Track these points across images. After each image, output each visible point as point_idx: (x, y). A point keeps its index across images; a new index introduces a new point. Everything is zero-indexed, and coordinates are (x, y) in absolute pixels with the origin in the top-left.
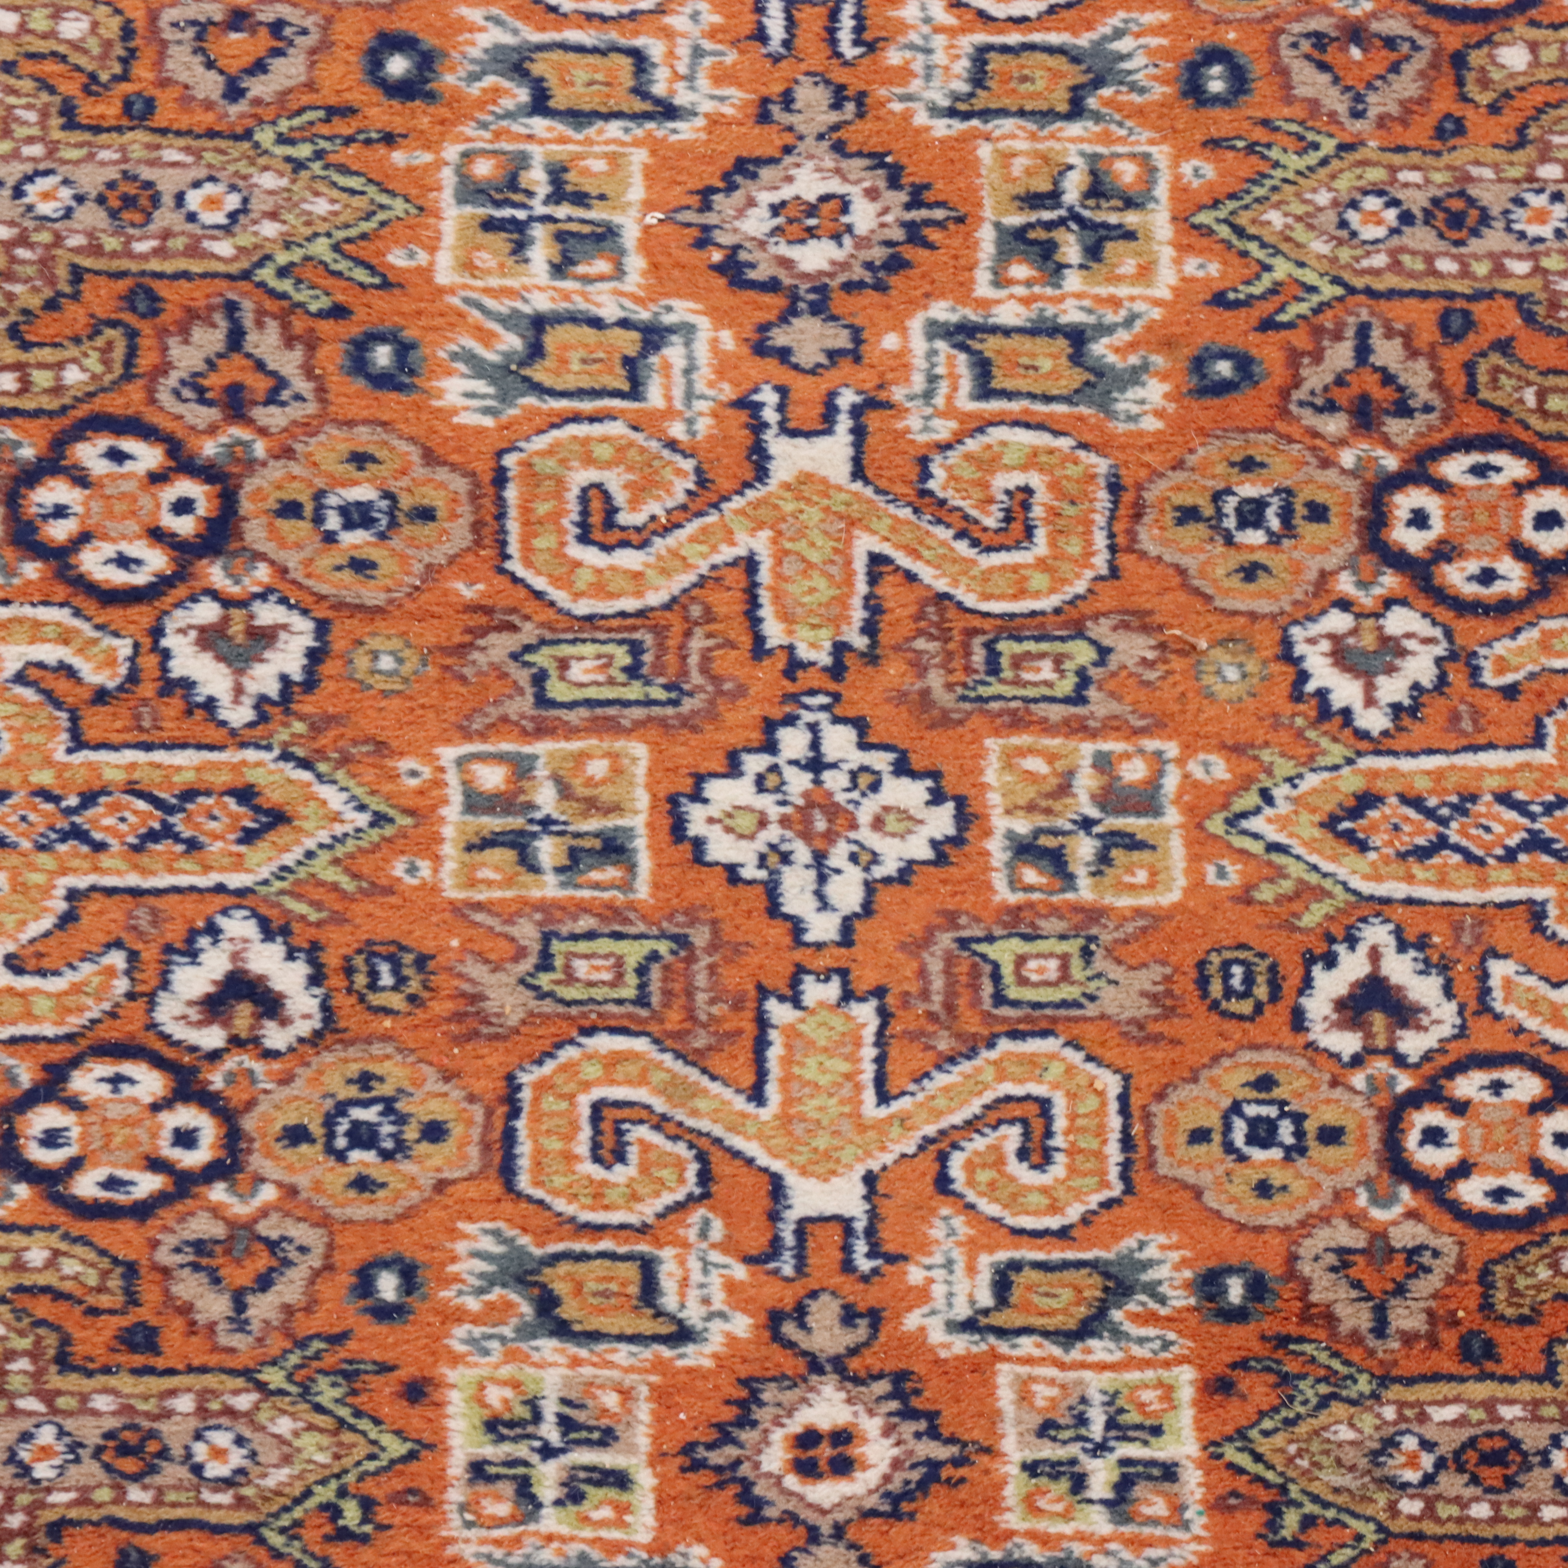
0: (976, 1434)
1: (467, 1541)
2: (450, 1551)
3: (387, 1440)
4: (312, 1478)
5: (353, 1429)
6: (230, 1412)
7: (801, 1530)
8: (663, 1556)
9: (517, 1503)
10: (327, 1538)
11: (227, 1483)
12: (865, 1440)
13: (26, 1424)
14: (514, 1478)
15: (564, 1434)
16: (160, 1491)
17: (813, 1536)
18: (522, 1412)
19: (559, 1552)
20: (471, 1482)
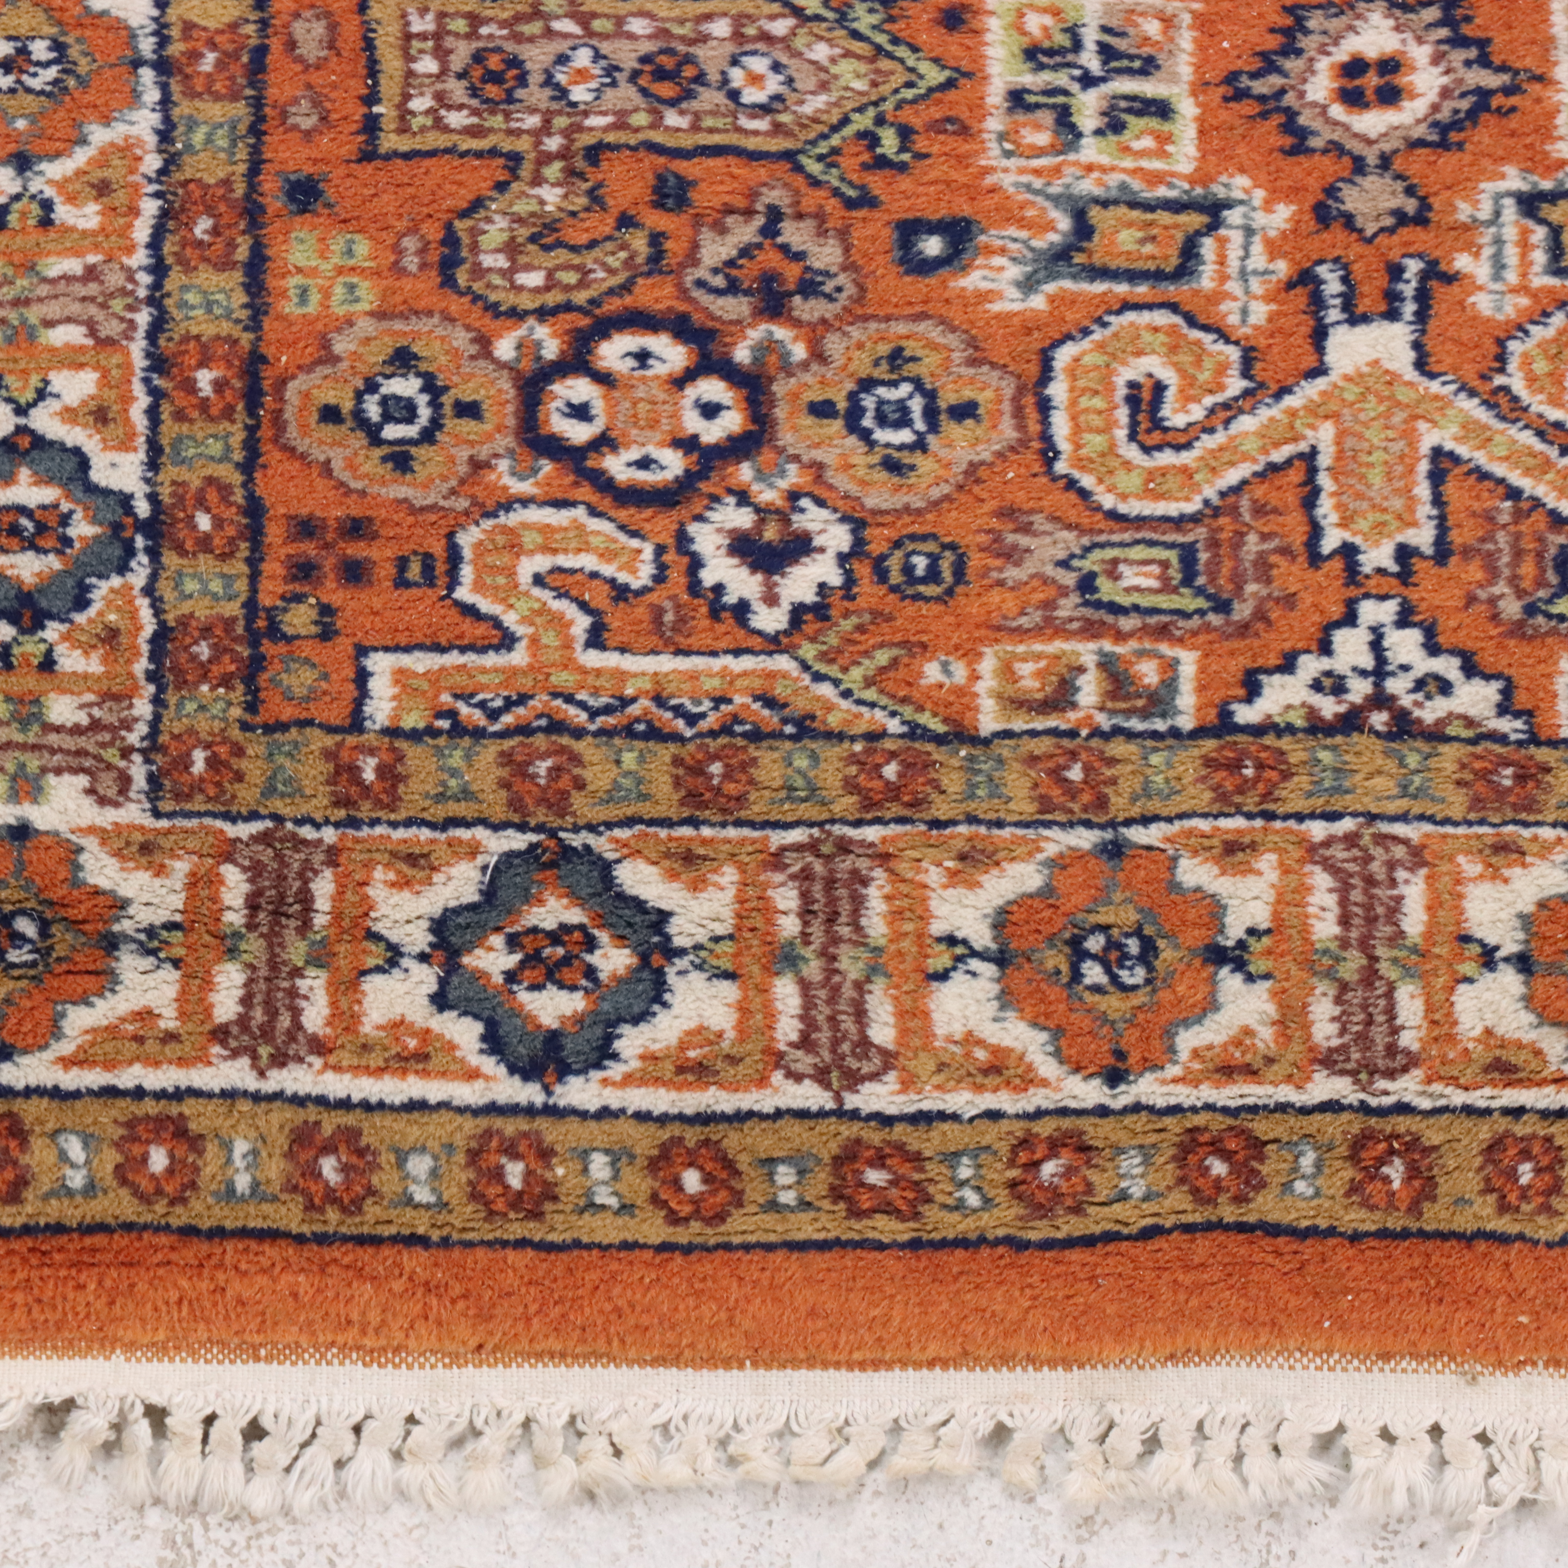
0: (1528, 62)
1: (1006, 170)
2: (989, 180)
3: (924, 67)
4: (849, 105)
5: (890, 56)
6: (766, 37)
7: (1346, 160)
8: (1205, 186)
9: (1056, 133)
10: (865, 167)
11: (764, 109)
12: (1413, 69)
13: (562, 46)
14: (1054, 107)
15: (1105, 63)
16: (697, 116)
17: (1359, 166)
18: (1062, 40)
19: (1100, 182)
20: (1010, 110)
